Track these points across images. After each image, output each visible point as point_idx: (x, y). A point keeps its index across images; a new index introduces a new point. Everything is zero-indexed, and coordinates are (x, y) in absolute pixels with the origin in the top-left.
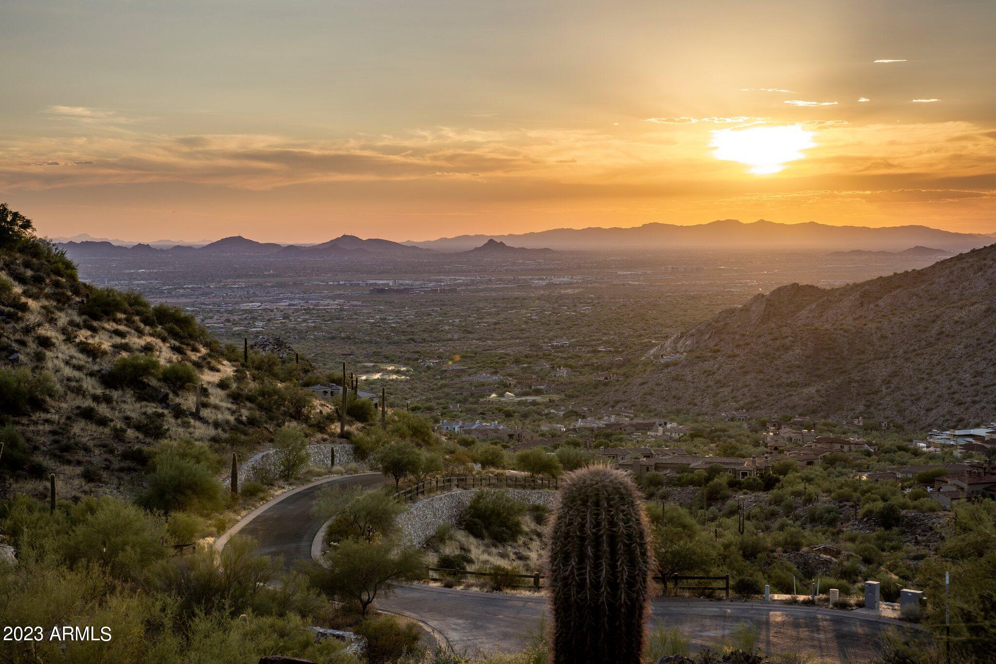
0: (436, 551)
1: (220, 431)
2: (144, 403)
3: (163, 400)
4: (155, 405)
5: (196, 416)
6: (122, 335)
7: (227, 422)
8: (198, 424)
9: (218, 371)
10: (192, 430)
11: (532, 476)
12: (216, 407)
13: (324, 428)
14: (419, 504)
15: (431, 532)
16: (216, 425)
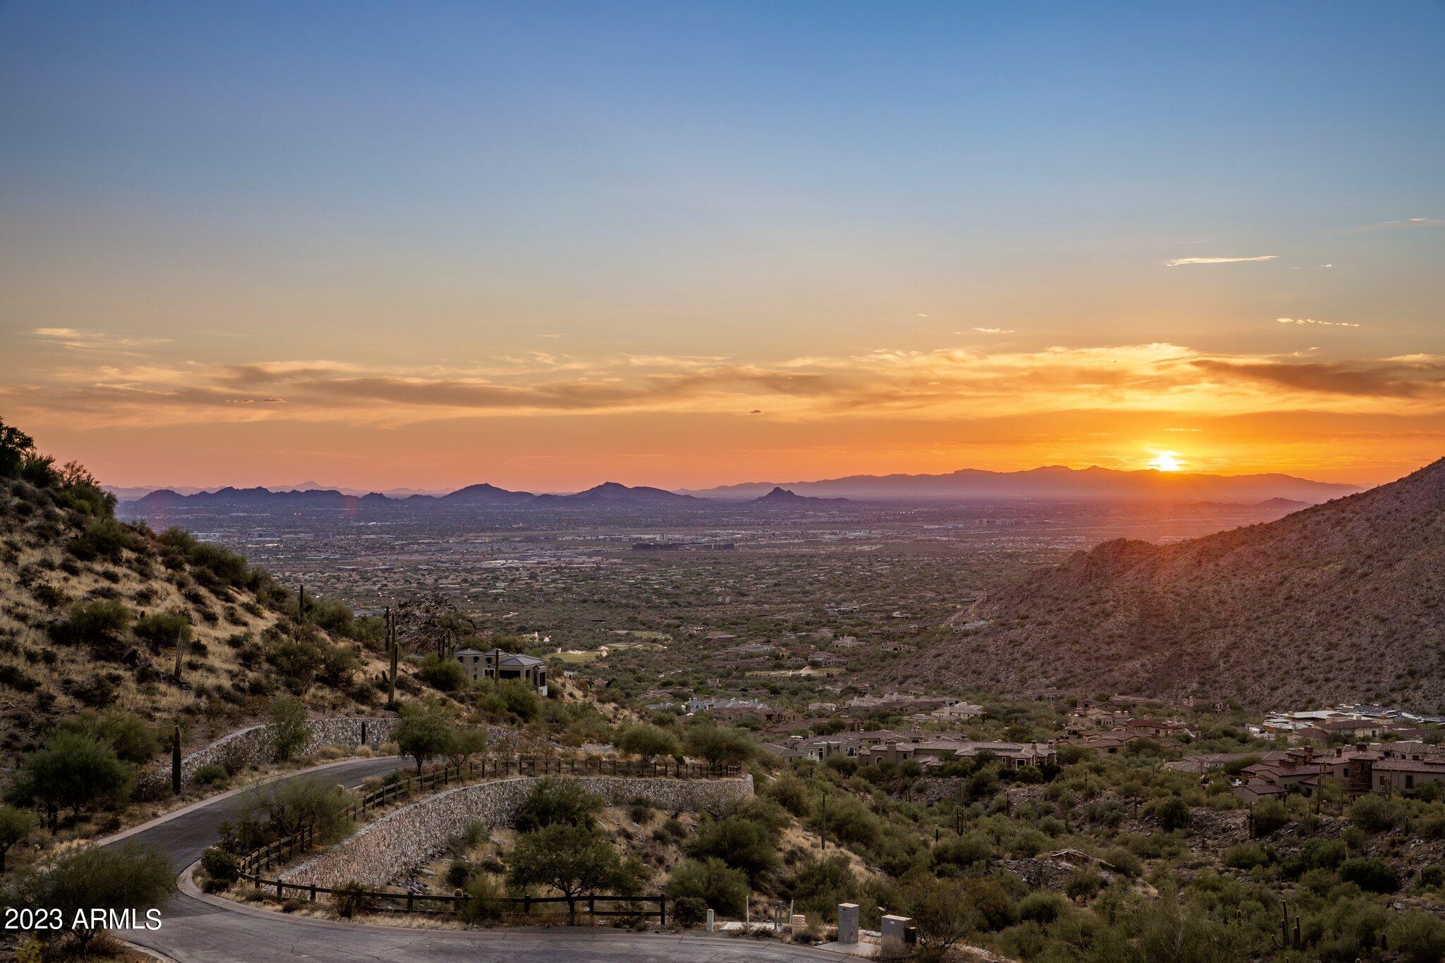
0: (456, 857)
1: (204, 698)
2: (102, 663)
3: (130, 660)
4: (116, 666)
5: (174, 679)
6: (113, 578)
7: (219, 688)
8: (174, 690)
9: (245, 624)
10: (158, 697)
11: (645, 760)
12: (211, 670)
13: (368, 697)
14: (442, 795)
15: (460, 831)
16: (201, 692)
